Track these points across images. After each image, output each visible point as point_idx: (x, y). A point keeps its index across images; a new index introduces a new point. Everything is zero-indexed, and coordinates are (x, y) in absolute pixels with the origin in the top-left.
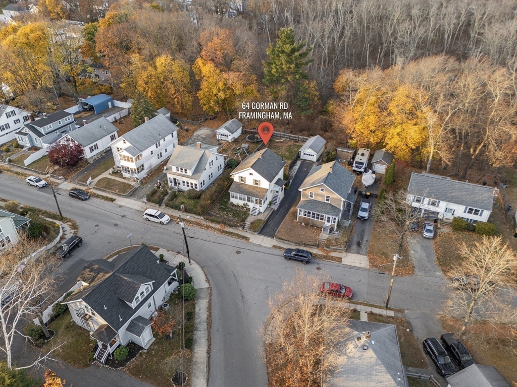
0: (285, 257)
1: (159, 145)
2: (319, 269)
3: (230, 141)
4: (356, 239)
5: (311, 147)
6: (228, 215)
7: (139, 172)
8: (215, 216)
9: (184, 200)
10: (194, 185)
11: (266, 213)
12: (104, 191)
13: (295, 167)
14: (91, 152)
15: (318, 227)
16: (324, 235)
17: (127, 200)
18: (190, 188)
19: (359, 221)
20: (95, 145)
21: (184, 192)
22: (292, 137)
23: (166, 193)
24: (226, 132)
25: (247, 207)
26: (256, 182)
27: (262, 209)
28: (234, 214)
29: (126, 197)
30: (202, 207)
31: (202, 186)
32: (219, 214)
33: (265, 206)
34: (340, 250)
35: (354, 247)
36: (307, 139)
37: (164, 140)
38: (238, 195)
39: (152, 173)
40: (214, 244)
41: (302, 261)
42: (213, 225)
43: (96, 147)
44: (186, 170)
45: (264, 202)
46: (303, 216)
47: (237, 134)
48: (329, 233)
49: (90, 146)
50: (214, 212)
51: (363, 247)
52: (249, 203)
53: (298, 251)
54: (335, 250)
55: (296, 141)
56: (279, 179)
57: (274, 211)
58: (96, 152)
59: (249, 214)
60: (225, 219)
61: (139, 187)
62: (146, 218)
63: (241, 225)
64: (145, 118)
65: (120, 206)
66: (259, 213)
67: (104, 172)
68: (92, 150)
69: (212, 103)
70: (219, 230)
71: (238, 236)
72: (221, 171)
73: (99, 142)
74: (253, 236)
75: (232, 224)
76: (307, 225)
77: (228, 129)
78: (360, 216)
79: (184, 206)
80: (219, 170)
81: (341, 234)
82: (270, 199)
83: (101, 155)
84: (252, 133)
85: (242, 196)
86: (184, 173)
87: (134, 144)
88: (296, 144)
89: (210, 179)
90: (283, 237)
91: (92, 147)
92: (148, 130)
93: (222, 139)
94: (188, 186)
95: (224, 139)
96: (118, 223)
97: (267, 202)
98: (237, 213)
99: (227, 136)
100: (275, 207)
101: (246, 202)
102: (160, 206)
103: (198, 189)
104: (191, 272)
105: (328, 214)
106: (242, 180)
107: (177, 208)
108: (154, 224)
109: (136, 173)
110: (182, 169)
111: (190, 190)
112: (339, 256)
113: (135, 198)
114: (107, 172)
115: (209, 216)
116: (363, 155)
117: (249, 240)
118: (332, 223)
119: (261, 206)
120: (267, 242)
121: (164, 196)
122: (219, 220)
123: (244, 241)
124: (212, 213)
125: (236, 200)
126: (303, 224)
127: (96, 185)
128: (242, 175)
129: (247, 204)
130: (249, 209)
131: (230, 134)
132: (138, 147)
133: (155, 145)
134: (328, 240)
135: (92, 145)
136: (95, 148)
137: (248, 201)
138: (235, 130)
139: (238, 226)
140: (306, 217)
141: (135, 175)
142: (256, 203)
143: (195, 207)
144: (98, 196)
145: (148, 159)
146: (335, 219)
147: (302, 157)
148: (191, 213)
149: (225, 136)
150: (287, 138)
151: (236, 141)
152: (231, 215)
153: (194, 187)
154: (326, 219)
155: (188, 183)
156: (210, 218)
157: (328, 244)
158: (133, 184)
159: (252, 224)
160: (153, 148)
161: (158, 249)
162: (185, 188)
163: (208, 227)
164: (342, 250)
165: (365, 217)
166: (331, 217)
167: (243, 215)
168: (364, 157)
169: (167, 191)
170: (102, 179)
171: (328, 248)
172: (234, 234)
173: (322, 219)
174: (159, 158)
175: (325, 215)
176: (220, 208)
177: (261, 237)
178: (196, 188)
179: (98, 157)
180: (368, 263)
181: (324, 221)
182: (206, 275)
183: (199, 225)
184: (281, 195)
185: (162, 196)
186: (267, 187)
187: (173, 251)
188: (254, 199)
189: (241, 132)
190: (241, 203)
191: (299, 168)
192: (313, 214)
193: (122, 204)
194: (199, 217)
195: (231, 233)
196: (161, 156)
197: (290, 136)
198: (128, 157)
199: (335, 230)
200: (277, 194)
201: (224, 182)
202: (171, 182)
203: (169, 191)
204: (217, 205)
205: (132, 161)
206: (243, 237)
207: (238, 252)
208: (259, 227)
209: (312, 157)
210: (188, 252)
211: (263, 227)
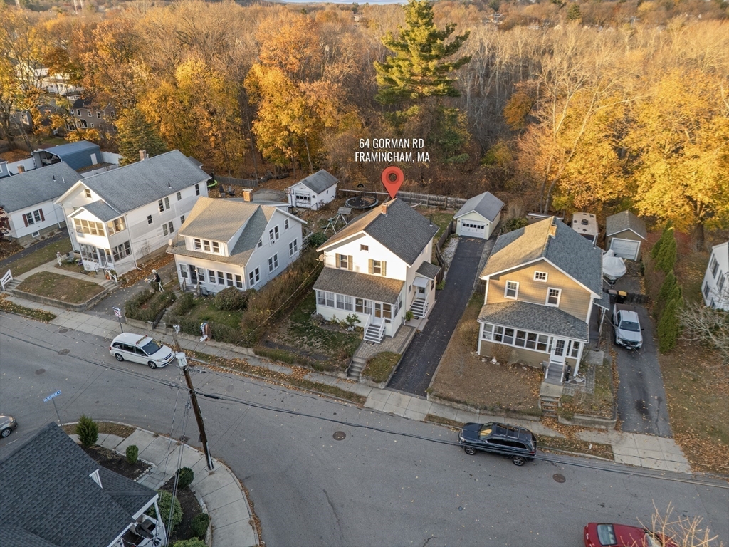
0: (465, 447)
1: (168, 207)
2: (560, 478)
3: (314, 208)
4: (630, 397)
5: (478, 210)
6: (311, 344)
7: (117, 258)
8: (281, 347)
9: (211, 313)
10: (234, 280)
11: (401, 338)
12: (35, 299)
13: (448, 249)
14: (27, 226)
15: (531, 368)
16: (552, 386)
17: (83, 317)
18: (226, 286)
19: (620, 352)
20: (36, 212)
21: (213, 296)
22: (433, 200)
23: (173, 300)
24: (307, 191)
25: (356, 324)
26: (375, 266)
27: (391, 329)
28: (325, 342)
29: (83, 310)
30: (250, 324)
31: (252, 283)
32: (290, 342)
33: (397, 321)
34: (601, 424)
35: (633, 415)
36: (464, 203)
37: (179, 198)
38: (335, 297)
39: (150, 263)
40: (277, 415)
41: (511, 458)
42: (275, 368)
43: (40, 216)
44: (215, 244)
45: (396, 313)
46: (492, 340)
47: (329, 196)
48: (564, 381)
49: (26, 211)
50: (279, 338)
51: (654, 414)
52: (361, 316)
53: (499, 429)
54: (586, 426)
55: (440, 207)
56: (425, 263)
57: (417, 333)
58: (37, 227)
59: (361, 341)
60: (304, 352)
61: (117, 290)
62: (116, 354)
63: (344, 367)
64: (140, 151)
65: (64, 330)
66: (385, 337)
67: (46, 262)
68: (28, 220)
69: (280, 142)
70: (292, 380)
71: (337, 392)
72: (296, 254)
73: (46, 207)
74: (374, 392)
75: (321, 363)
76: (502, 362)
77: (310, 185)
78: (624, 341)
79: (210, 324)
80: (291, 253)
81: (593, 383)
82: (406, 307)
83: (52, 234)
84: (355, 196)
85: (345, 298)
86: (211, 252)
87: (108, 196)
88: (442, 212)
89: (271, 268)
90: (451, 394)
91: (29, 215)
92: (143, 175)
93: (298, 205)
94: (221, 282)
95: (303, 205)
96: (47, 367)
97: (402, 313)
98: (333, 339)
99: (309, 199)
100: (420, 325)
101: (353, 313)
102: (155, 327)
103: (244, 289)
104: (209, 498)
105: (558, 332)
106: (344, 264)
107: (192, 330)
108: (134, 369)
109: (110, 260)
110: (206, 243)
111: (225, 291)
112: (603, 442)
113: (103, 313)
114: (53, 263)
115: (267, 346)
116: (585, 222)
117: (364, 402)
118: (570, 356)
119: (389, 322)
120: (410, 407)
121: (165, 307)
122: (290, 355)
123: (352, 405)
124: (275, 340)
125: (331, 310)
126: (494, 360)
127: (22, 286)
128: (342, 250)
129: (355, 319)
130: (361, 330)
131: (313, 193)
132: (117, 204)
133: (156, 203)
134: (566, 399)
135: (31, 210)
136: (37, 219)
137: (359, 309)
138: (325, 187)
139: (337, 369)
140: (502, 343)
141: (109, 264)
142: (378, 314)
143: (236, 326)
144: (17, 310)
145: (140, 231)
146: (577, 345)
147: (458, 233)
148: (225, 342)
149: (305, 198)
150: (423, 202)
151: (325, 208)
152: (318, 343)
153: (235, 285)
154: (554, 346)
155: (220, 274)
156: (269, 350)
157: (566, 410)
158: (102, 282)
159: (369, 362)
160: (153, 208)
161: (132, 430)
162: (215, 287)
163: (263, 373)
164: (606, 424)
165: (635, 343)
166: (566, 340)
167: (346, 344)
168: (589, 225)
169: (173, 294)
170: (38, 275)
171: (568, 419)
172: (328, 387)
173: (542, 347)
174: (166, 233)
175: (550, 336)
176: (294, 328)
177: (394, 395)
178: (239, 285)
179: (43, 238)
180: (686, 460)
181: (547, 352)
182: (252, 504)
183: (243, 367)
184: (430, 299)
185: (162, 305)
186: (402, 276)
187: (169, 435)
188: (372, 304)
189: (334, 194)
190: (341, 315)
191: (457, 251)
192: (521, 334)
193: (68, 325)
194: (244, 351)
195: (319, 387)
196: (172, 230)
197: (429, 199)
198: (92, 225)
199: (576, 373)
200: (421, 295)
201: (302, 271)
202: (184, 275)
203: (178, 295)
204: (286, 323)
205: (102, 233)
206: (350, 396)
207: (339, 436)
208: (389, 370)
209: (480, 229)
210: (203, 438)
211: (398, 369)
